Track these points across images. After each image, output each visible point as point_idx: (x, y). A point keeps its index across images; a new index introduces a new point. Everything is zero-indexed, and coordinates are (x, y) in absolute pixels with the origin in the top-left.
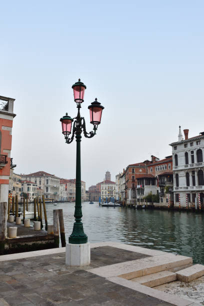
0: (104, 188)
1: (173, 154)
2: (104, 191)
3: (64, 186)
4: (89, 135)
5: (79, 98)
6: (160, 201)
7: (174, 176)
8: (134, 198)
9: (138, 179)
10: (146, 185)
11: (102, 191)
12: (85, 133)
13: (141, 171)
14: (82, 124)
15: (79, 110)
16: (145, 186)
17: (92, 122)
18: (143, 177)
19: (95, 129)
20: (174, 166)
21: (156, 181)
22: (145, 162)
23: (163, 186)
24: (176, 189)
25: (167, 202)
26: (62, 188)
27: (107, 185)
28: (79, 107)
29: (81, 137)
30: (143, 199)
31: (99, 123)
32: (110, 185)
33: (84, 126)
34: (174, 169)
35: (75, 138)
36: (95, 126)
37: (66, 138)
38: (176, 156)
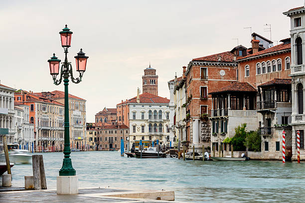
0: (139, 116)
1: (292, 35)
2: (139, 124)
3: (26, 109)
4: (76, 81)
5: (66, 45)
6: (263, 147)
7: (294, 88)
8: (204, 141)
9: (214, 95)
10: (233, 108)
11: (132, 123)
12: (73, 79)
13: (222, 73)
14: (70, 69)
15: (66, 55)
16: (230, 112)
17: (78, 70)
18: (227, 88)
19: (81, 76)
20: (294, 64)
21: (258, 98)
22: (235, 50)
23: (268, 113)
24: (297, 118)
25: (278, 149)
26: (21, 116)
27: (147, 108)
28: (66, 52)
29: (68, 81)
30: (225, 144)
31: (84, 71)
32: (156, 108)
33: (71, 71)
34: (293, 73)
35: (62, 80)
36: (80, 74)
37: (54, 79)
38: (299, 40)
